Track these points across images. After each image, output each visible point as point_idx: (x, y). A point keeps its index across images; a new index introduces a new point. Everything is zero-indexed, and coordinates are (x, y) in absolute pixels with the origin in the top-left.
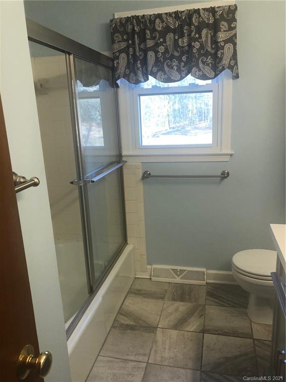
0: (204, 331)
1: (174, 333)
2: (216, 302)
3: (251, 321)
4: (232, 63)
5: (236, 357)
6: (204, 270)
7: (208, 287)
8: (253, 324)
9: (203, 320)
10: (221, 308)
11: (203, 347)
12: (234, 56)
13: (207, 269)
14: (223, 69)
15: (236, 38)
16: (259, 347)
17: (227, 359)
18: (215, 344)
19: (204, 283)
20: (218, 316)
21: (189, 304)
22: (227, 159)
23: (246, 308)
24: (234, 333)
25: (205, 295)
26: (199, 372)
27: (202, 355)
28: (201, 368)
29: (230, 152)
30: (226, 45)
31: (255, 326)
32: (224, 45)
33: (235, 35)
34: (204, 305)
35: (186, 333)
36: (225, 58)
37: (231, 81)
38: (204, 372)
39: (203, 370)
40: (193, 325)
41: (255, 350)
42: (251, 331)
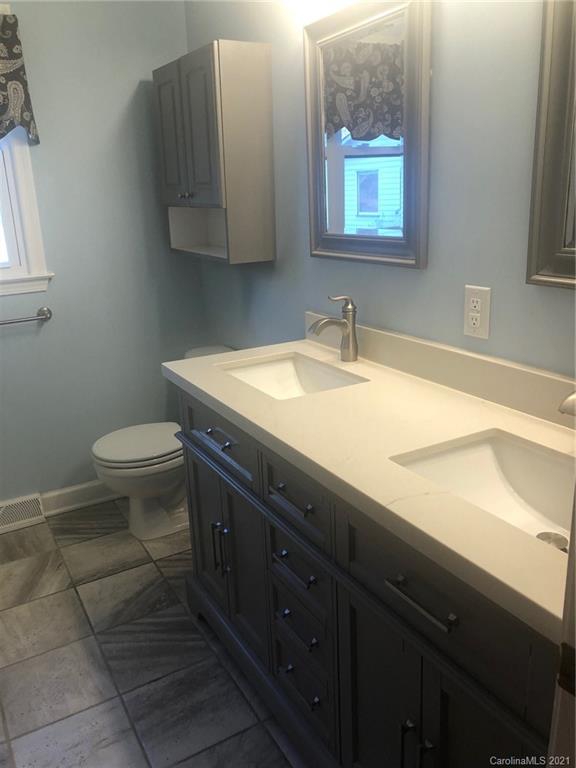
0: (74, 585)
1: (23, 610)
2: (76, 538)
3: (140, 541)
4: (26, 115)
5: (139, 594)
6: (35, 496)
7: (51, 522)
8: (146, 546)
9: (65, 571)
10: (87, 543)
11: (82, 605)
12: (27, 105)
13: (41, 493)
14: (12, 126)
15: (25, 74)
16: (165, 567)
17: (127, 602)
18: (100, 593)
19: (41, 518)
20: (87, 555)
21: (28, 559)
22: (43, 286)
23: (127, 528)
24: (124, 567)
25: (50, 535)
26: (93, 637)
27: (86, 615)
28: (93, 631)
29: (46, 274)
30: (10, 83)
31: (149, 546)
32: (7, 83)
33: (22, 68)
34: (57, 551)
35: (45, 600)
36: (11, 105)
37: (27, 148)
38: (99, 633)
39: (96, 631)
40: (52, 584)
41: (161, 573)
42: (145, 554)
